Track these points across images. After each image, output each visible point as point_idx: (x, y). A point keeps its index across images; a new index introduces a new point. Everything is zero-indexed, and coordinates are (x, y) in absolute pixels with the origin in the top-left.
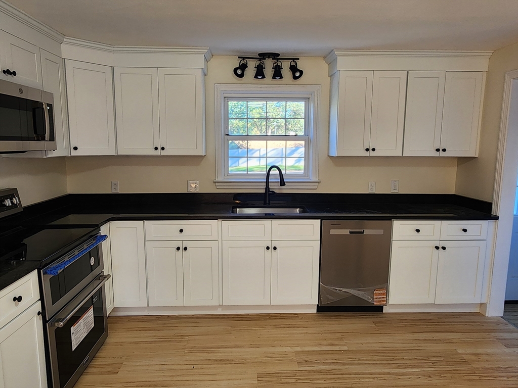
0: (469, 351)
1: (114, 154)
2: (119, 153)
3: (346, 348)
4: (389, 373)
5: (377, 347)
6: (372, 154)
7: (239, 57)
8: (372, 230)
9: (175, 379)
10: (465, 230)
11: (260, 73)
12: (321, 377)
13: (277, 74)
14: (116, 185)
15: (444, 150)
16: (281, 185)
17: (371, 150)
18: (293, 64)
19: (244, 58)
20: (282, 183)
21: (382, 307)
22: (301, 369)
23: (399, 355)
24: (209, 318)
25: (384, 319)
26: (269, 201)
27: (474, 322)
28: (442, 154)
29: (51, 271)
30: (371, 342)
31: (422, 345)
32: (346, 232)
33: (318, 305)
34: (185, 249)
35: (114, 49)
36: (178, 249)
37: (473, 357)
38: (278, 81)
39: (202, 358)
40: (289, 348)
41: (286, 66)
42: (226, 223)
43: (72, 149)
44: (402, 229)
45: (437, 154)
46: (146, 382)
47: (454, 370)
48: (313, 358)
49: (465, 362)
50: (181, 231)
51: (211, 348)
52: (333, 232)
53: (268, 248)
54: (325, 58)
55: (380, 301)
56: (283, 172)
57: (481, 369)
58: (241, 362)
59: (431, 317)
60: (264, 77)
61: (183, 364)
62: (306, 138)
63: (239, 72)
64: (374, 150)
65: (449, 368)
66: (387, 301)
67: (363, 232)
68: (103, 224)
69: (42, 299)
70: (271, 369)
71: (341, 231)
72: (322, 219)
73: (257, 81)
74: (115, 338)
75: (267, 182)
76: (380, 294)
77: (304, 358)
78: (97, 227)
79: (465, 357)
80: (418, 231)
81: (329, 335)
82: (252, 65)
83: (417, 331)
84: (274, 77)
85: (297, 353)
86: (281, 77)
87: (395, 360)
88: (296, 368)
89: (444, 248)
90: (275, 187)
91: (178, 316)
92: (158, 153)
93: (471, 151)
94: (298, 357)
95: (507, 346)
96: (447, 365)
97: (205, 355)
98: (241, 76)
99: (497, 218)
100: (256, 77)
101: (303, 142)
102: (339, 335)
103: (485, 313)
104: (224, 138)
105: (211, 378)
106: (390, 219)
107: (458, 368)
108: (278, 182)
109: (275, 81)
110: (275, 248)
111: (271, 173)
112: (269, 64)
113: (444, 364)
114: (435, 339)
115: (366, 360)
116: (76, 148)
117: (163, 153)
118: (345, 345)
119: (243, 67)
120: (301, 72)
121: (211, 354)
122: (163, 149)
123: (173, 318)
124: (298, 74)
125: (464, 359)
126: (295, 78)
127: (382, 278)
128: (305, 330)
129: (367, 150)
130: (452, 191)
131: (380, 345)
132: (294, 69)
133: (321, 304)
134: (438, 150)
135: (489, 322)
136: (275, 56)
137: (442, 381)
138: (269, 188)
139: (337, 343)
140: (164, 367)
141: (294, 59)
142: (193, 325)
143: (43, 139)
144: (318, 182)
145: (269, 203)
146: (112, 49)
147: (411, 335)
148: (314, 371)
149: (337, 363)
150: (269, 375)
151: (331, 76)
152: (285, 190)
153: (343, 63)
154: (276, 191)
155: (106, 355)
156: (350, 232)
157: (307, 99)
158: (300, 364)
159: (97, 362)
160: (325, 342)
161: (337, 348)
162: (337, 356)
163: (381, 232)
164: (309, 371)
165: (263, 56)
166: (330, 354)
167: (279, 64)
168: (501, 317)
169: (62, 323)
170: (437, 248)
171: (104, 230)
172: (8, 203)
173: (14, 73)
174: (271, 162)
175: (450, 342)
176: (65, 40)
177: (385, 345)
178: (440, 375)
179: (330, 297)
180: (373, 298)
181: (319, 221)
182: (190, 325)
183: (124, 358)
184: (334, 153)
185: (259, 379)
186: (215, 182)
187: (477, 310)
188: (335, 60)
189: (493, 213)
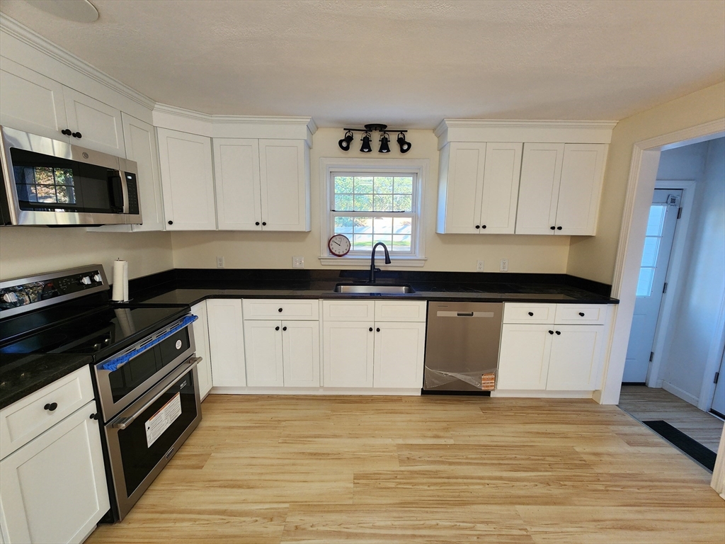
0: (588, 450)
1: (214, 228)
2: (220, 228)
3: (451, 442)
4: (501, 478)
5: (485, 440)
6: (482, 231)
7: (345, 129)
8: (481, 312)
9: (263, 477)
10: (582, 314)
11: (366, 146)
12: (425, 480)
13: (384, 146)
14: (221, 260)
15: (560, 228)
16: (386, 263)
17: (481, 227)
18: (401, 136)
19: (349, 130)
20: (388, 261)
21: (490, 392)
22: (403, 469)
23: (512, 452)
24: (310, 399)
25: (490, 406)
26: (374, 278)
27: (588, 411)
28: (557, 232)
29: (108, 365)
30: (479, 434)
31: (536, 439)
32: (454, 314)
33: (422, 389)
34: (285, 329)
35: (213, 118)
36: (277, 329)
37: (593, 458)
38: (385, 155)
39: (296, 451)
40: (390, 440)
41: (393, 138)
42: (327, 303)
43: (167, 225)
44: (514, 312)
45: (552, 232)
46: (231, 480)
47: (574, 476)
48: (415, 454)
49: (586, 465)
50: (280, 310)
51: (308, 437)
52: (440, 314)
53: (371, 330)
54: (434, 130)
55: (487, 387)
56: (389, 249)
57: (605, 475)
58: (337, 457)
59: (542, 404)
60: (370, 150)
61: (274, 458)
62: (413, 214)
63: (344, 144)
64: (484, 227)
65: (569, 473)
66: (495, 386)
67: (472, 314)
68: (194, 303)
69: (97, 398)
70: (370, 468)
71: (448, 313)
72: (429, 300)
73: (363, 155)
74: (211, 421)
75: (373, 260)
76: (488, 379)
77: (406, 453)
78: (187, 307)
79: (585, 457)
80: (531, 314)
81: (434, 423)
82: (358, 138)
83: (528, 421)
84: (381, 151)
85: (400, 447)
86: (389, 151)
87: (507, 459)
88: (396, 467)
89: (558, 333)
90: (381, 265)
91: (278, 395)
92: (259, 228)
93: (589, 229)
94: (399, 453)
95: (630, 444)
96: (566, 468)
97: (300, 446)
98: (346, 149)
99: (617, 302)
100: (362, 150)
101: (410, 220)
102: (444, 424)
103: (599, 400)
104: (330, 214)
105: (302, 477)
106: (501, 301)
107: (578, 472)
108: (383, 259)
109: (382, 155)
110: (378, 330)
111: (377, 249)
112: (376, 137)
113: (562, 466)
114: (548, 431)
115: (475, 459)
116: (171, 223)
117: (265, 228)
118: (451, 438)
119: (349, 139)
120: (409, 145)
121: (306, 446)
122: (264, 224)
123: (272, 397)
124: (405, 147)
125: (584, 461)
126: (403, 151)
127: (490, 363)
128: (408, 417)
129: (478, 227)
130: (564, 271)
131: (488, 438)
132: (401, 142)
133: (426, 387)
134: (553, 228)
135: (604, 412)
136: (381, 128)
137: (561, 491)
138: (374, 266)
139: (441, 434)
140: (254, 461)
141: (401, 132)
142: (293, 407)
143: (121, 211)
144: (425, 260)
145: (374, 281)
146: (210, 118)
147: (521, 426)
148: (416, 472)
149: (443, 463)
150: (366, 476)
151: (441, 149)
152: (391, 268)
153: (452, 134)
154: (382, 269)
155: (196, 444)
156: (458, 315)
157: (415, 175)
158: (402, 461)
159: (185, 452)
160: (429, 433)
161: (442, 441)
162: (442, 453)
163: (491, 315)
164: (412, 472)
165: (370, 128)
166: (436, 449)
167: (387, 136)
168: (617, 405)
169: (124, 425)
170: (551, 332)
171: (195, 310)
172: (86, 281)
173: (78, 135)
174: (378, 239)
175: (565, 436)
176: (156, 106)
177: (495, 439)
178: (559, 481)
179: (436, 381)
180: (481, 384)
181: (426, 302)
182: (290, 407)
183: (213, 448)
184: (441, 231)
185: (355, 481)
186: (320, 259)
187: (590, 396)
188: (445, 131)
189: (613, 296)
